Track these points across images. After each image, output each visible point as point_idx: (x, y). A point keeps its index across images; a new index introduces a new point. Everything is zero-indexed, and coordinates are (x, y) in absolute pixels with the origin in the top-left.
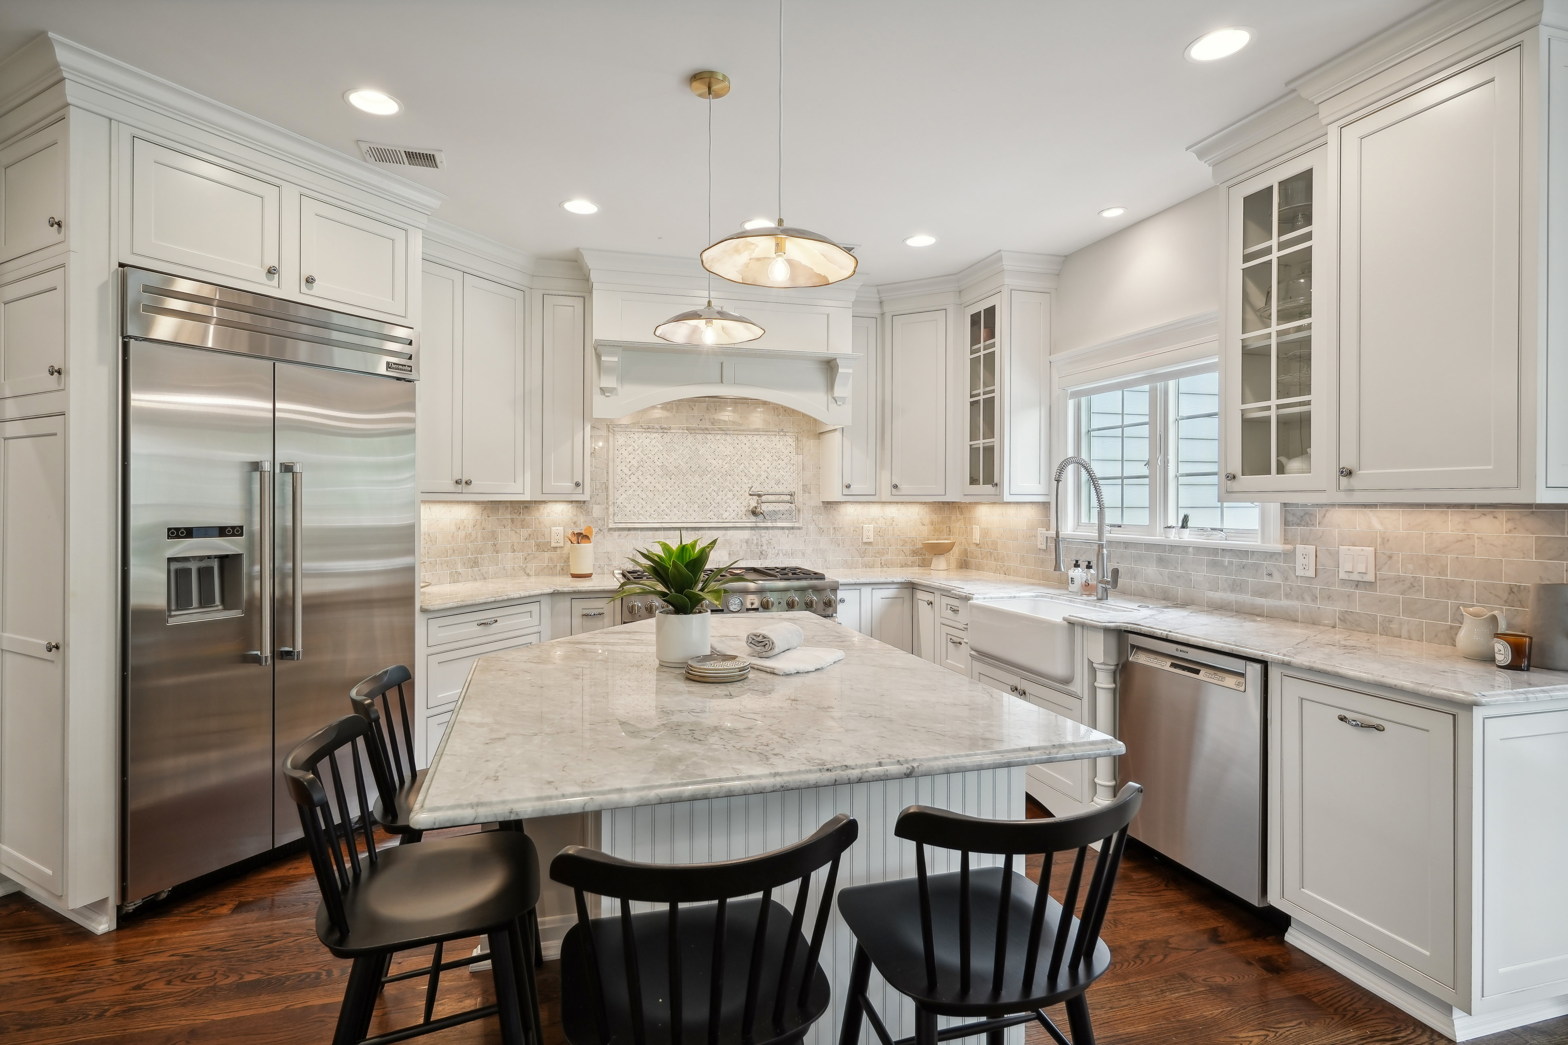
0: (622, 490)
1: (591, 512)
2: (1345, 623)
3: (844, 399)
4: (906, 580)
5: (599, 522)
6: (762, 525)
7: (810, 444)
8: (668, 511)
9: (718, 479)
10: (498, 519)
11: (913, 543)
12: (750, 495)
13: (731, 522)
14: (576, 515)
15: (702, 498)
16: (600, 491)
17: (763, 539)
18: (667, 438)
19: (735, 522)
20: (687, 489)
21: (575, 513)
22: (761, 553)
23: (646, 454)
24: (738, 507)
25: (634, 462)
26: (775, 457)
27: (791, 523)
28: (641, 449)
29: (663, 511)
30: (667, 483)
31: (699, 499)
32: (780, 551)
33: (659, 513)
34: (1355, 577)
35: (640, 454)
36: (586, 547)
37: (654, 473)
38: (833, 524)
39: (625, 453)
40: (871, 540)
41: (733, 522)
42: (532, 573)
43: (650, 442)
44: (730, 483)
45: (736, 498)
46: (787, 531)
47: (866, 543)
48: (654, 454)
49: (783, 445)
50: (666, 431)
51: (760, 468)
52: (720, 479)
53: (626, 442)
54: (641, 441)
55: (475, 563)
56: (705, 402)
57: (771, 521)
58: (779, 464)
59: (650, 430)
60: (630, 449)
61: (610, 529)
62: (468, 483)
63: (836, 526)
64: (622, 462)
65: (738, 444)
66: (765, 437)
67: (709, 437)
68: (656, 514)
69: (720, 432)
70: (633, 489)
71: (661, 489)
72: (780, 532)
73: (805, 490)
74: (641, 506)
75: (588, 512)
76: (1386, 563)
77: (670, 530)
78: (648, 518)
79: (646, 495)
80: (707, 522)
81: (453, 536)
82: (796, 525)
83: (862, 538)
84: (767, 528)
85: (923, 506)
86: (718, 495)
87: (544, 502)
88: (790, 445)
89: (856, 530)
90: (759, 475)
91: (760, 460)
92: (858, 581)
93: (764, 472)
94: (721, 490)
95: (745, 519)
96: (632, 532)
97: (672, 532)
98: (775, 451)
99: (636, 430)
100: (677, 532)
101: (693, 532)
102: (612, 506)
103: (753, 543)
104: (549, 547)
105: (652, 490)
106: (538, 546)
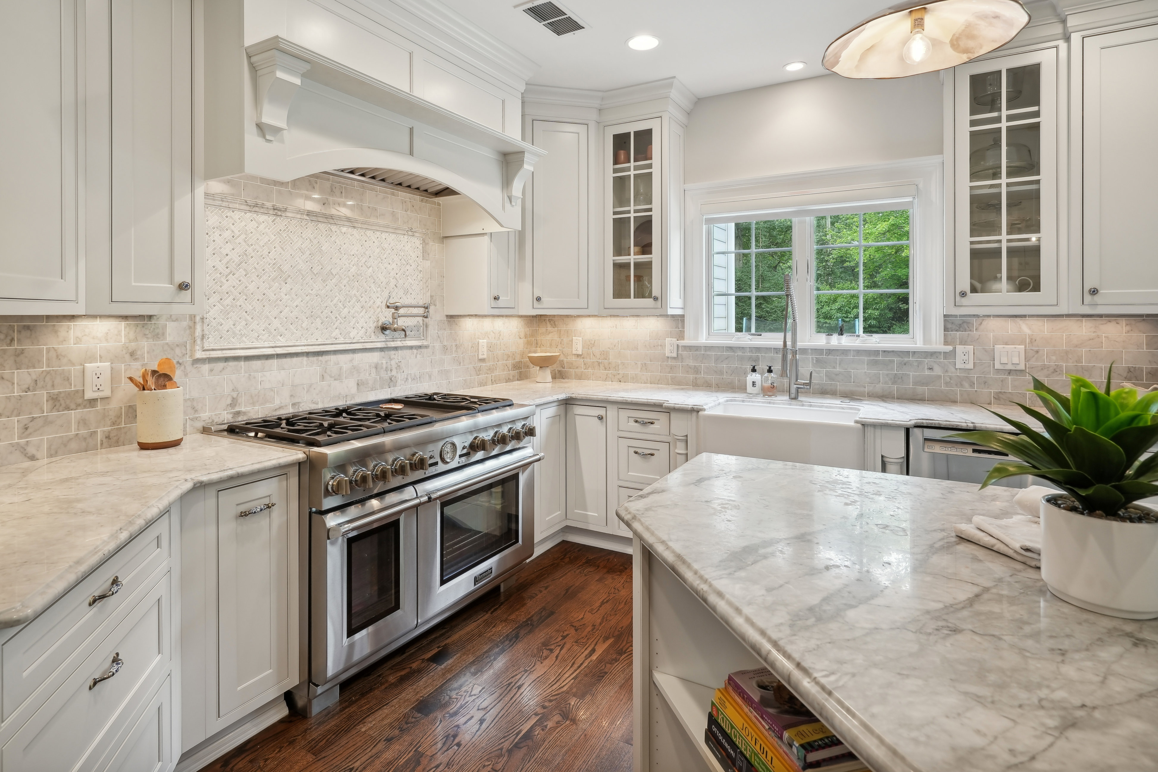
0: (214, 299)
1: (163, 334)
2: (1000, 400)
6: (392, 344)
7: (434, 247)
8: (284, 330)
9: (345, 286)
11: (514, 357)
12: (384, 306)
13: (358, 343)
14: (136, 339)
15: (327, 312)
17: (393, 362)
18: (281, 223)
19: (364, 343)
20: (308, 298)
21: (132, 335)
22: (391, 379)
23: (252, 245)
24: (366, 322)
25: (233, 255)
26: (403, 261)
27: (420, 341)
28: (243, 236)
31: (323, 313)
32: (409, 375)
33: (272, 333)
34: (1010, 367)
35: (243, 243)
37: (264, 274)
38: (455, 340)
39: (220, 240)
40: (485, 356)
41: (361, 342)
43: (258, 227)
44: (358, 291)
45: (364, 310)
46: (415, 351)
47: (481, 360)
48: (263, 246)
49: (411, 247)
50: (279, 213)
51: (389, 274)
53: (220, 223)
54: (243, 224)
57: (400, 339)
58: (407, 270)
59: (256, 209)
60: (227, 234)
61: (197, 361)
63: (458, 342)
64: (214, 254)
65: (366, 241)
66: (393, 236)
67: (334, 228)
68: (267, 335)
69: (347, 223)
70: (231, 297)
72: (407, 352)
74: (244, 323)
75: (158, 334)
76: (1033, 356)
77: (286, 357)
78: (256, 340)
79: (252, 306)
80: (332, 344)
82: (424, 344)
83: (478, 355)
84: (396, 348)
85: (520, 319)
86: (345, 307)
88: (418, 248)
89: (473, 346)
90: (388, 283)
93: (393, 279)
94: (348, 300)
95: (373, 338)
96: (232, 364)
97: (288, 360)
98: (403, 254)
99: (237, 206)
100: (295, 360)
101: (315, 359)
102: (200, 324)
103: (382, 368)
104: (80, 401)
105: (261, 298)
106: (54, 400)
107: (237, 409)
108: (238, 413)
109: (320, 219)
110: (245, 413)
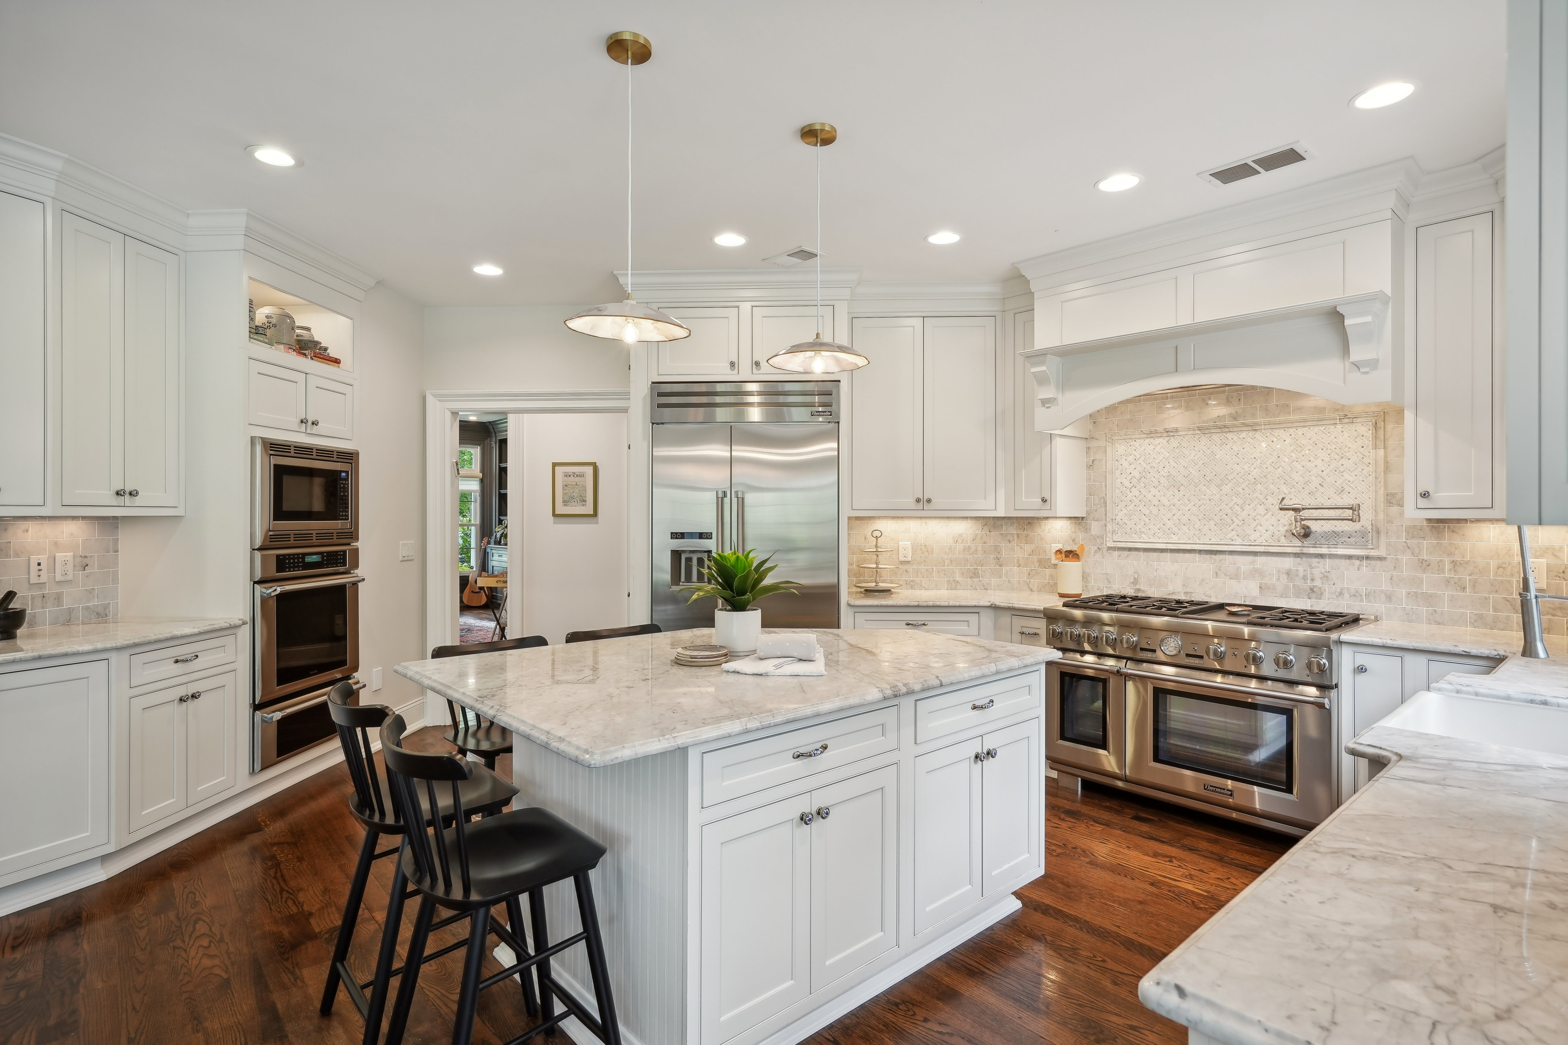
0: (1122, 505)
1: (1090, 529)
3: (1373, 364)
5: (1098, 540)
6: (1312, 551)
7: (1399, 430)
8: (1175, 529)
9: (1244, 489)
10: (1001, 534)
12: (1281, 509)
13: (1262, 546)
14: (1076, 532)
15: (1220, 514)
16: (1099, 507)
17: (1316, 572)
18: (1174, 442)
19: (1269, 546)
21: (1073, 530)
23: (1149, 463)
24: (1273, 526)
25: (1136, 474)
26: (1334, 456)
27: (1366, 550)
28: (1142, 458)
29: (1169, 529)
30: (1174, 496)
31: (1216, 515)
33: (1165, 531)
35: (1143, 463)
36: (1072, 567)
37: (1159, 485)
39: (1125, 464)
41: (1265, 546)
42: (1035, 589)
43: (1154, 449)
44: (1261, 494)
45: (1270, 513)
46: (1357, 562)
48: (1159, 463)
49: (1349, 437)
50: (1172, 434)
51: (1310, 472)
52: (1246, 489)
53: (1126, 451)
54: (1143, 448)
55: (975, 574)
56: (1224, 392)
57: (1326, 546)
58: (1342, 465)
59: (1152, 435)
60: (1131, 458)
61: (1110, 548)
62: (929, 501)
63: (1458, 558)
64: (1121, 474)
65: (1273, 442)
66: (1316, 429)
67: (1229, 436)
68: (1162, 533)
69: (1246, 428)
70: (1134, 504)
71: (1166, 503)
72: (1344, 563)
73: (1391, 501)
74: (1143, 523)
75: (1087, 529)
77: (1178, 552)
78: (1151, 536)
79: (1149, 510)
80: (1227, 544)
81: (950, 548)
82: (1371, 554)
84: (1321, 556)
86: (1243, 510)
87: (1047, 518)
88: (1363, 436)
89: (1504, 566)
90: (1308, 482)
91: (1310, 461)
93: (1316, 477)
94: (1247, 502)
95: (1285, 542)
96: (1134, 553)
97: (1181, 555)
98: (1334, 446)
99: (1137, 436)
100: (1187, 555)
101: (1208, 556)
102: (1111, 523)
103: (1297, 575)
104: (1050, 564)
105: (1156, 505)
106: (1039, 562)
107: (1138, 587)
108: (1139, 590)
109: (1213, 431)
110: (1143, 591)
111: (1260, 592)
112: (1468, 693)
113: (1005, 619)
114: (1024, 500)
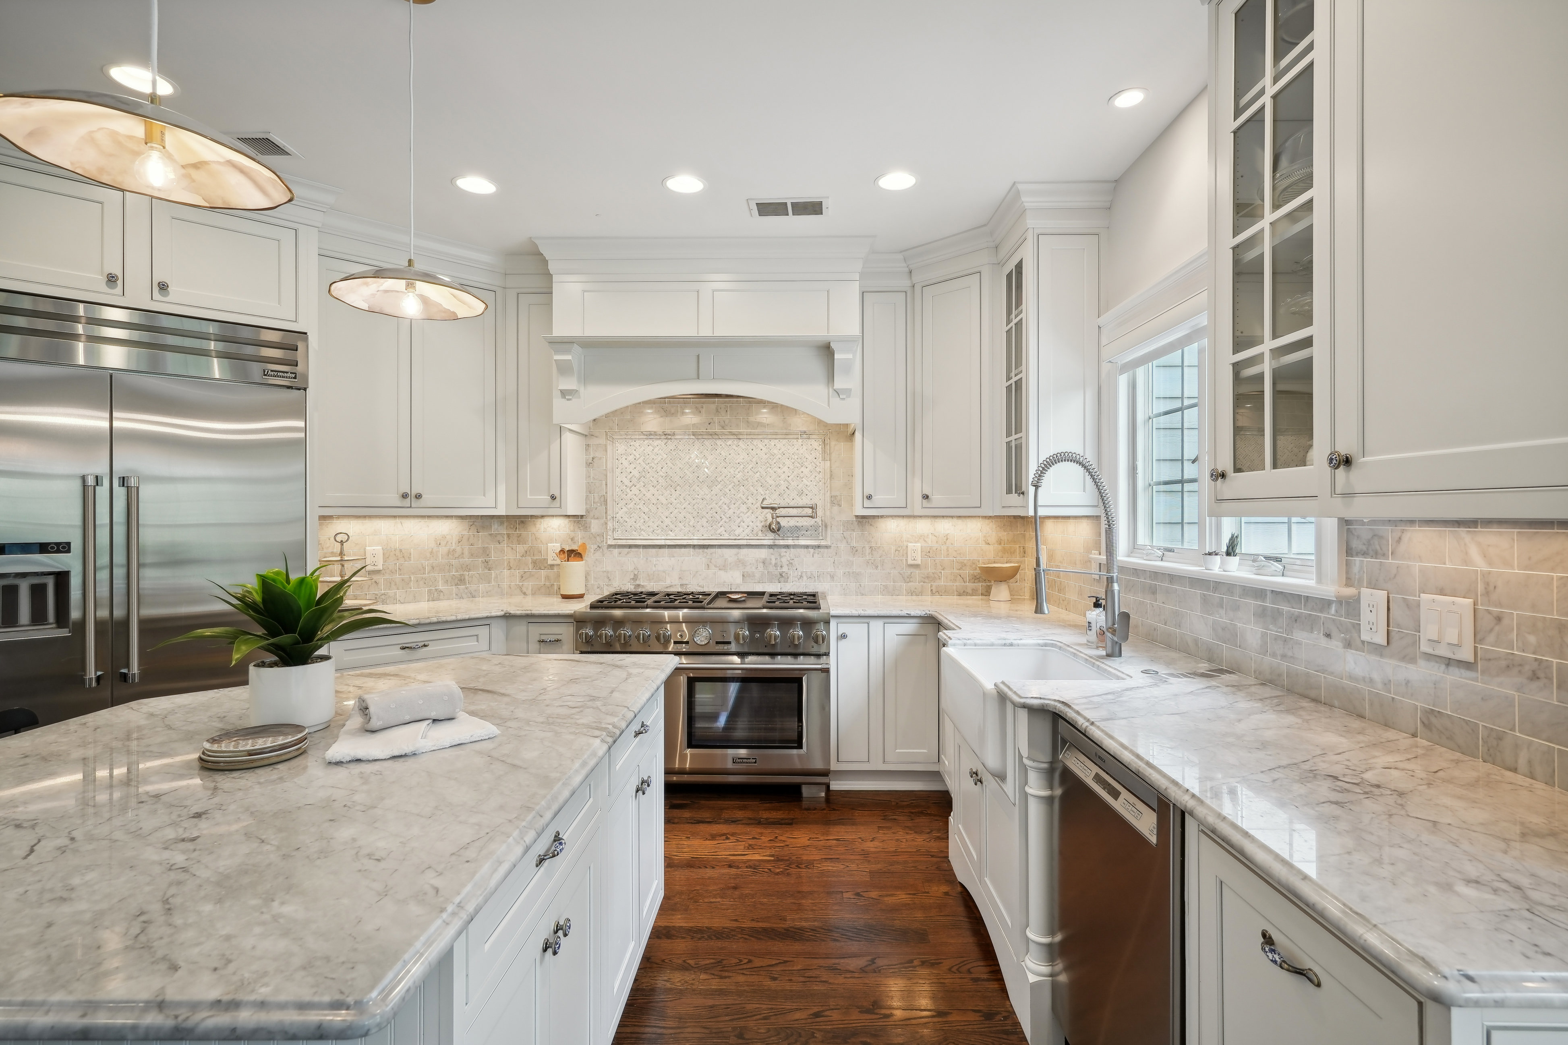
0: (622, 504)
1: (590, 527)
2: (1431, 730)
3: (848, 392)
4: (926, 614)
5: (598, 538)
6: (782, 542)
7: (838, 447)
8: (672, 526)
9: (730, 490)
10: (490, 535)
11: (974, 566)
12: (763, 508)
13: (745, 539)
14: (574, 531)
15: (711, 512)
16: (599, 505)
17: (784, 560)
18: (671, 445)
19: (750, 539)
20: (694, 502)
21: (572, 528)
22: (781, 575)
23: (649, 464)
24: (753, 522)
25: (635, 473)
26: (797, 464)
27: (817, 541)
28: (642, 458)
29: (667, 526)
30: (671, 495)
31: (707, 513)
32: (804, 573)
33: (663, 528)
34: (1443, 651)
35: (642, 463)
36: (576, 567)
37: (658, 484)
38: (869, 542)
39: (626, 463)
40: (919, 562)
41: (747, 539)
42: (529, 592)
43: (653, 450)
44: (743, 495)
45: (751, 511)
46: (812, 550)
47: (911, 566)
48: (657, 464)
49: (806, 449)
50: (669, 437)
51: (780, 477)
52: (732, 490)
53: (626, 450)
54: (643, 448)
55: (461, 581)
57: (792, 538)
58: (802, 472)
59: (652, 437)
60: (631, 458)
61: (610, 546)
62: (418, 496)
63: (873, 545)
64: (622, 473)
65: (752, 450)
66: (784, 441)
67: (719, 442)
68: (660, 530)
69: (732, 437)
70: (634, 502)
71: (665, 502)
72: (803, 551)
73: (834, 502)
74: (643, 520)
75: (586, 527)
76: (1491, 630)
77: (675, 548)
78: (650, 533)
79: (649, 509)
80: (716, 539)
81: (431, 553)
82: (822, 544)
83: (907, 560)
84: (787, 547)
85: (987, 521)
86: (730, 509)
87: (543, 517)
88: (816, 449)
89: (899, 549)
90: (778, 486)
91: (780, 468)
92: (862, 613)
93: (784, 481)
94: (733, 502)
95: (760, 535)
96: (633, 550)
97: (677, 550)
98: (796, 457)
99: (637, 437)
100: (683, 550)
101: (701, 550)
102: (612, 521)
103: (770, 564)
104: (546, 565)
105: (655, 503)
106: (534, 563)
107: (638, 583)
108: (639, 585)
109: (706, 437)
110: (643, 586)
111: (743, 579)
112: (970, 645)
113: (521, 628)
114: (529, 497)
